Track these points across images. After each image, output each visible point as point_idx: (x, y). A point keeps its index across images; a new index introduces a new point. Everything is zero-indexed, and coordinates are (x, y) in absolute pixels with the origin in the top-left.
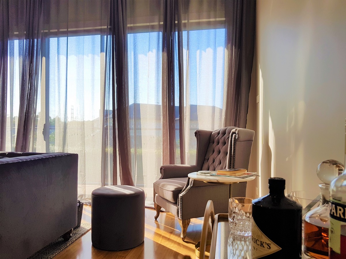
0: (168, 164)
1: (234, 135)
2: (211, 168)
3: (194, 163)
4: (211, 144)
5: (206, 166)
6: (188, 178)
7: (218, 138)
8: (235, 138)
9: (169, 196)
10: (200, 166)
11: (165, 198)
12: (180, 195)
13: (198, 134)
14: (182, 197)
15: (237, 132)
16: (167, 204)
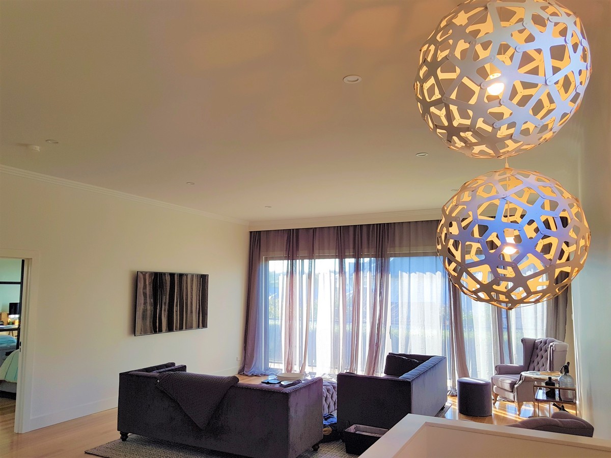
0: (499, 364)
1: (552, 347)
2: (536, 368)
3: (521, 363)
4: (535, 349)
5: (532, 366)
6: (520, 375)
7: (541, 346)
8: (553, 350)
9: (507, 387)
10: (527, 367)
11: (503, 388)
12: (516, 386)
13: (523, 341)
14: (517, 388)
15: (554, 346)
16: (506, 392)
